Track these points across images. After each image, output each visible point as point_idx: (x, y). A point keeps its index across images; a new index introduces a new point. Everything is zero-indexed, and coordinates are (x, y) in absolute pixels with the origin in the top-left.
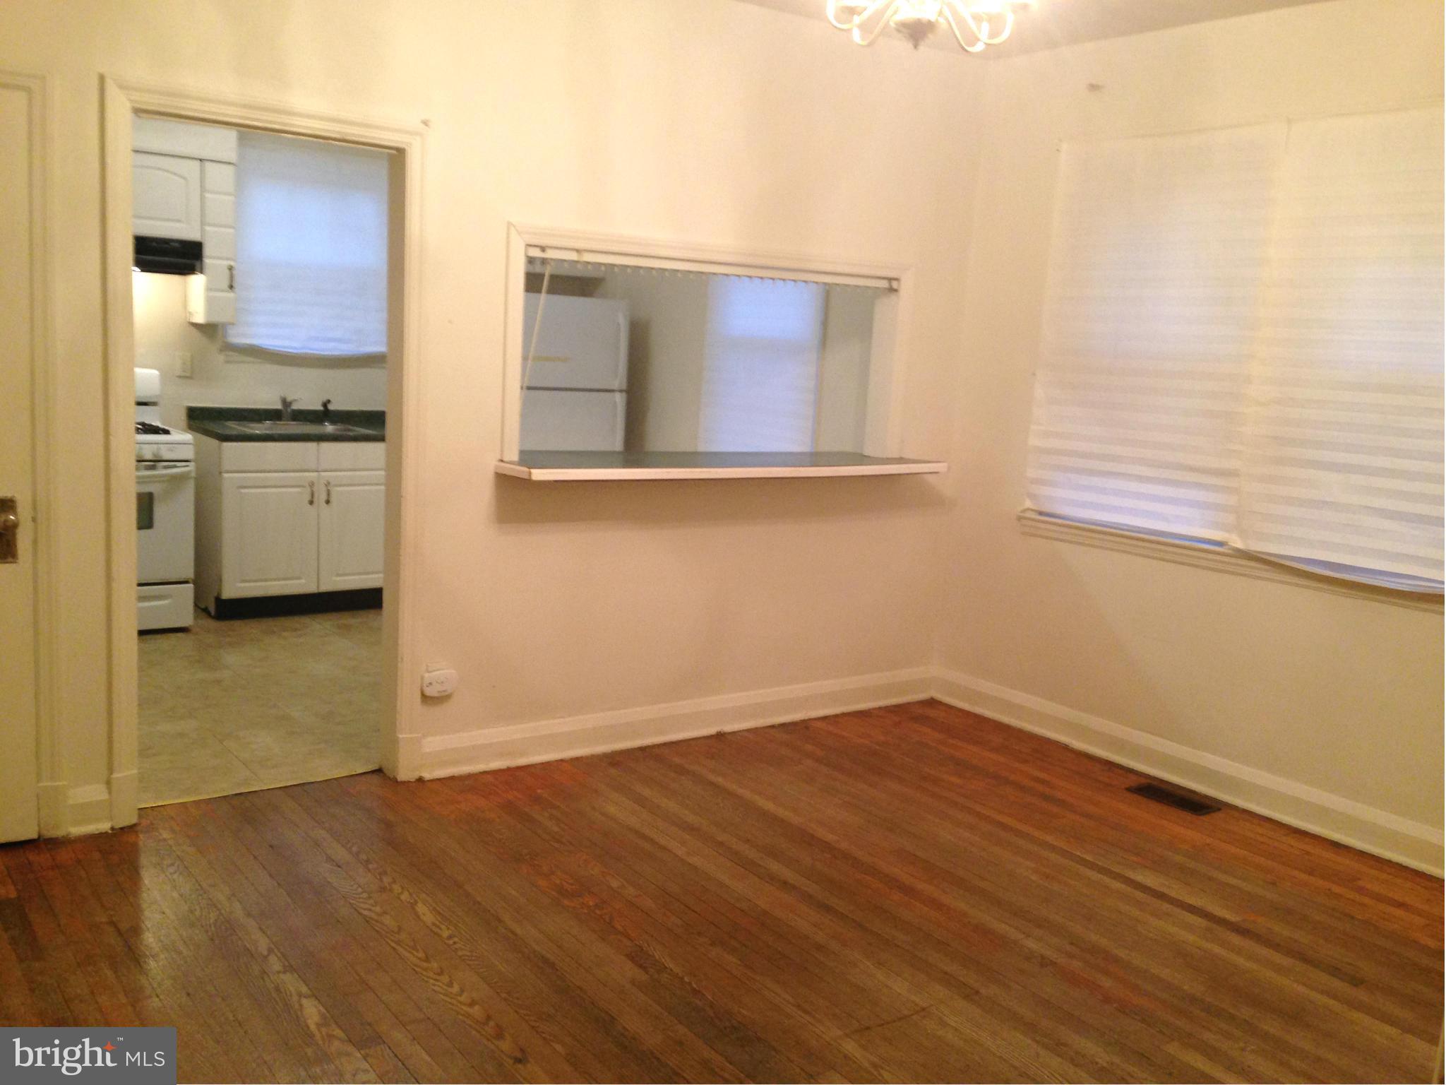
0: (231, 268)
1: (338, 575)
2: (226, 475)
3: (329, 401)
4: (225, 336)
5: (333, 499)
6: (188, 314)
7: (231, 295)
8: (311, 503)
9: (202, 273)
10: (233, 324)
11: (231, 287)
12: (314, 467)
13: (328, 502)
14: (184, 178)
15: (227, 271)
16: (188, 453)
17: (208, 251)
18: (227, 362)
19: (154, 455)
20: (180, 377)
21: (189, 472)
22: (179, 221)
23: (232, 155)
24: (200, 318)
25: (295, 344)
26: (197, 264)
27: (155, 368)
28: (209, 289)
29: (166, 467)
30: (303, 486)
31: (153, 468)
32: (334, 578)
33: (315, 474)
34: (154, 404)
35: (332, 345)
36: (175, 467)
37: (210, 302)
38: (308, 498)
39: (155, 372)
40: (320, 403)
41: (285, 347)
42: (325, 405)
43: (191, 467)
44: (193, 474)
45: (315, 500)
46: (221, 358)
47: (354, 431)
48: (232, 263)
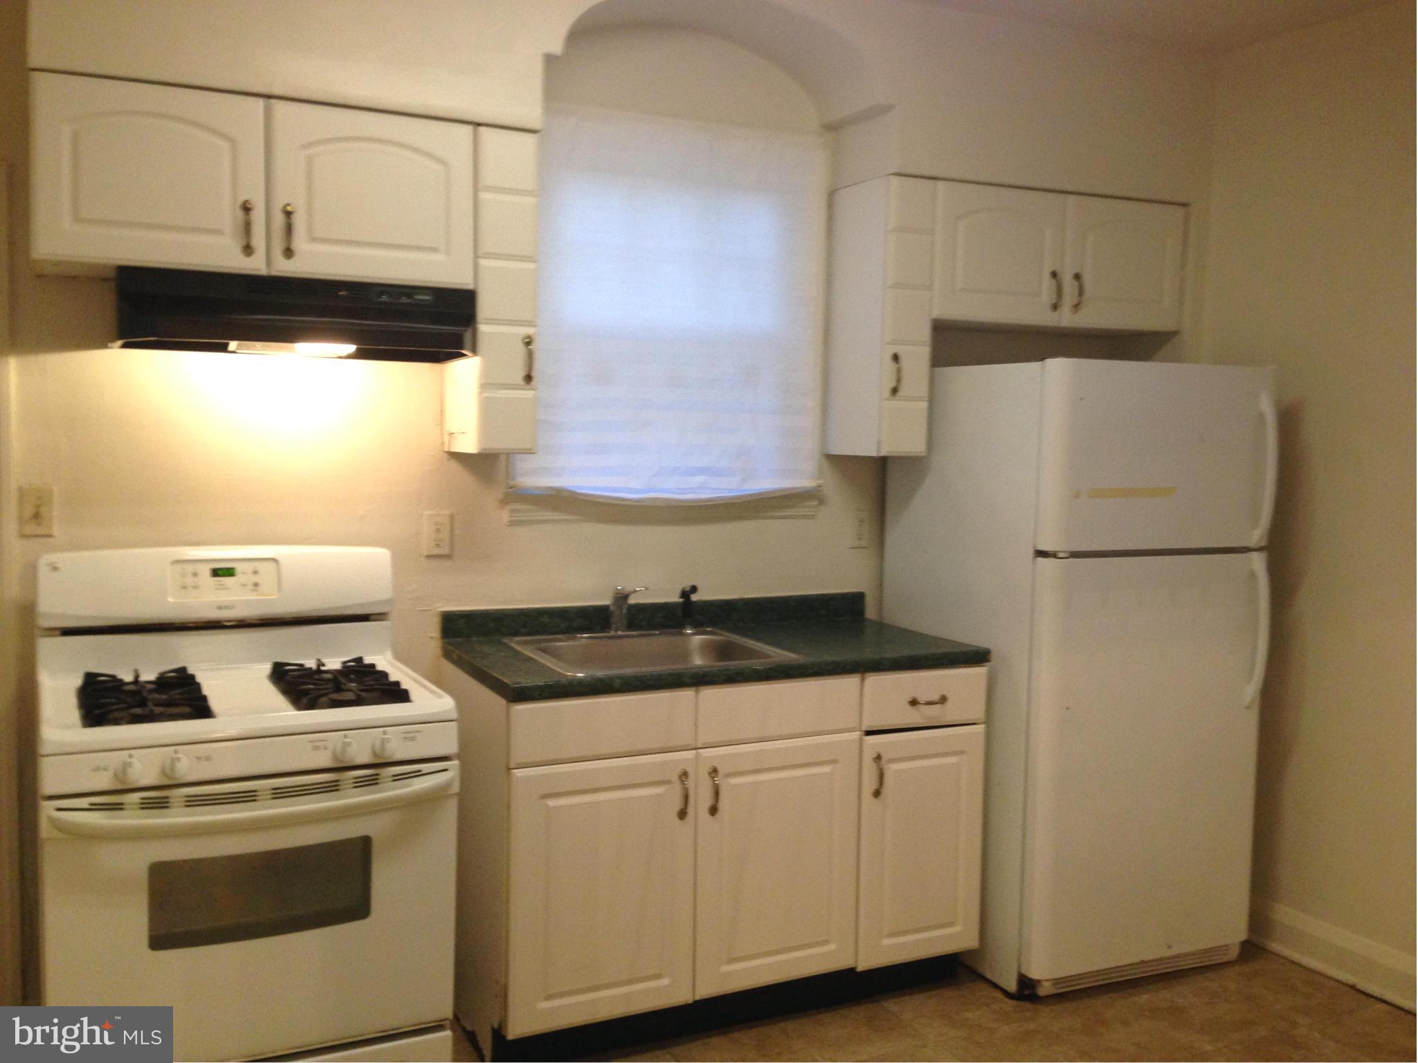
0: (528, 342)
1: (731, 961)
2: (518, 773)
3: (694, 589)
4: (509, 475)
5: (724, 804)
6: (446, 438)
7: (528, 394)
8: (682, 814)
9: (474, 351)
10: (530, 452)
11: (528, 378)
12: (687, 739)
13: (713, 810)
14: (443, 162)
15: (521, 349)
16: (446, 740)
17: (485, 307)
18: (512, 524)
19: (375, 754)
20: (429, 557)
21: (447, 785)
22: (434, 250)
23: (532, 113)
24: (468, 444)
25: (633, 484)
26: (468, 336)
27: (383, 546)
28: (485, 386)
29: (398, 778)
30: (668, 782)
31: (372, 781)
32: (725, 968)
33: (690, 754)
34: (380, 617)
35: (698, 480)
36: (418, 774)
37: (489, 412)
38: (677, 805)
39: (381, 555)
40: (678, 592)
41: (613, 490)
42: (685, 594)
43: (450, 774)
44: (456, 788)
45: (690, 810)
46: (505, 516)
47: (766, 656)
48: (530, 331)
